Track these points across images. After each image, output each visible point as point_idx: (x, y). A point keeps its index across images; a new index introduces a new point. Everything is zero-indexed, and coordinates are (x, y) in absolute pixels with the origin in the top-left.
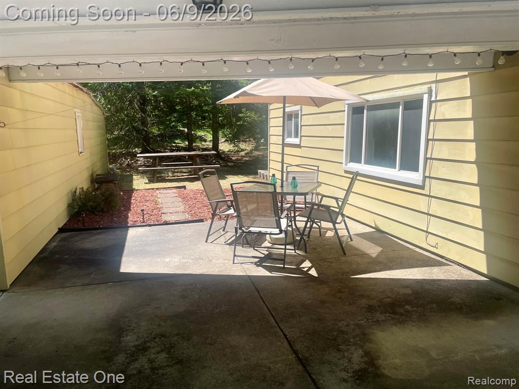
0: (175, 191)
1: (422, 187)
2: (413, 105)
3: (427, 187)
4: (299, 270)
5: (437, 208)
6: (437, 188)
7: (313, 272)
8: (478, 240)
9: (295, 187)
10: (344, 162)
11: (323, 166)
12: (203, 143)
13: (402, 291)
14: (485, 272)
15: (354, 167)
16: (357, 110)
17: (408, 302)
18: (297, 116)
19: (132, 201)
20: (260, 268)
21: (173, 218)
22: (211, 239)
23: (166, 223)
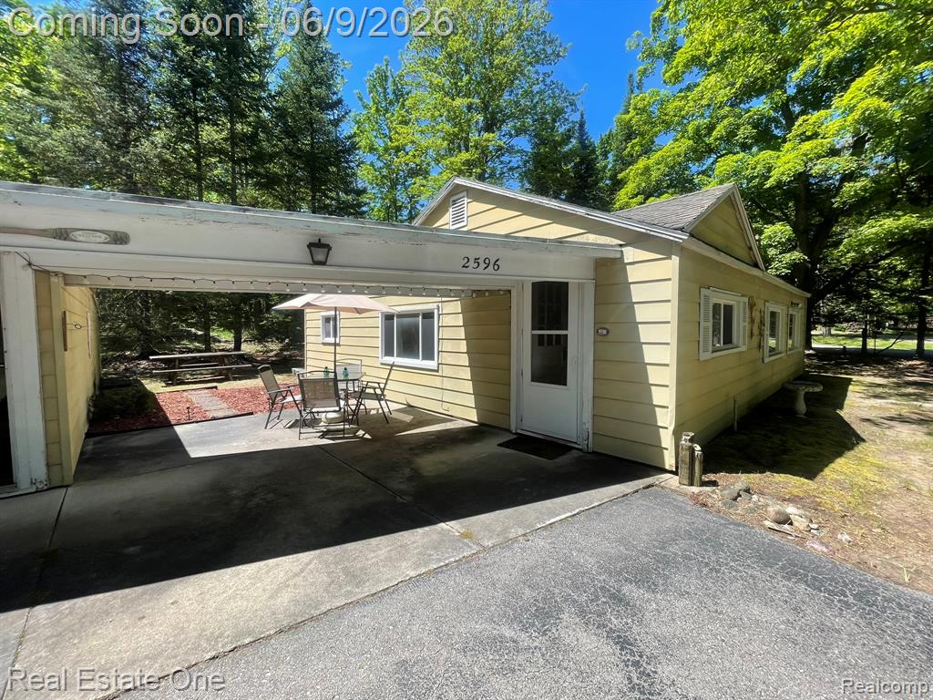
0: (206, 391)
1: (437, 371)
2: (428, 316)
3: (440, 371)
4: (356, 437)
5: (448, 384)
6: (446, 371)
7: (367, 436)
8: (471, 401)
9: (347, 375)
10: (380, 356)
11: (366, 361)
12: (217, 344)
13: (429, 437)
14: (476, 420)
15: (389, 360)
16: (389, 318)
17: (434, 443)
18: (335, 319)
19: (161, 403)
20: (324, 440)
21: (220, 414)
22: (269, 426)
23: (214, 419)
